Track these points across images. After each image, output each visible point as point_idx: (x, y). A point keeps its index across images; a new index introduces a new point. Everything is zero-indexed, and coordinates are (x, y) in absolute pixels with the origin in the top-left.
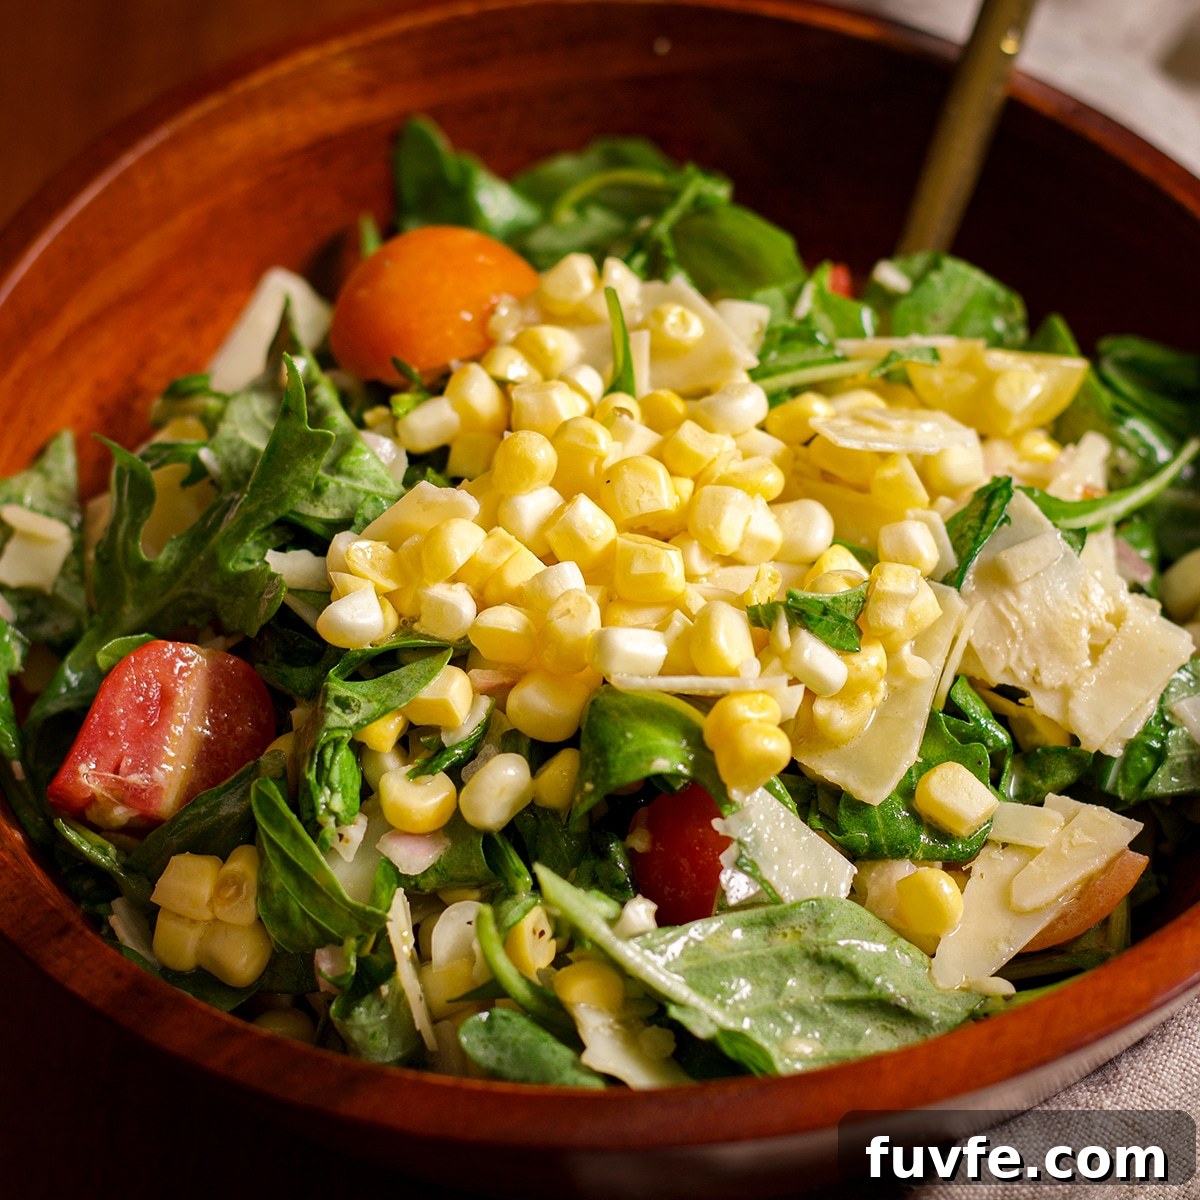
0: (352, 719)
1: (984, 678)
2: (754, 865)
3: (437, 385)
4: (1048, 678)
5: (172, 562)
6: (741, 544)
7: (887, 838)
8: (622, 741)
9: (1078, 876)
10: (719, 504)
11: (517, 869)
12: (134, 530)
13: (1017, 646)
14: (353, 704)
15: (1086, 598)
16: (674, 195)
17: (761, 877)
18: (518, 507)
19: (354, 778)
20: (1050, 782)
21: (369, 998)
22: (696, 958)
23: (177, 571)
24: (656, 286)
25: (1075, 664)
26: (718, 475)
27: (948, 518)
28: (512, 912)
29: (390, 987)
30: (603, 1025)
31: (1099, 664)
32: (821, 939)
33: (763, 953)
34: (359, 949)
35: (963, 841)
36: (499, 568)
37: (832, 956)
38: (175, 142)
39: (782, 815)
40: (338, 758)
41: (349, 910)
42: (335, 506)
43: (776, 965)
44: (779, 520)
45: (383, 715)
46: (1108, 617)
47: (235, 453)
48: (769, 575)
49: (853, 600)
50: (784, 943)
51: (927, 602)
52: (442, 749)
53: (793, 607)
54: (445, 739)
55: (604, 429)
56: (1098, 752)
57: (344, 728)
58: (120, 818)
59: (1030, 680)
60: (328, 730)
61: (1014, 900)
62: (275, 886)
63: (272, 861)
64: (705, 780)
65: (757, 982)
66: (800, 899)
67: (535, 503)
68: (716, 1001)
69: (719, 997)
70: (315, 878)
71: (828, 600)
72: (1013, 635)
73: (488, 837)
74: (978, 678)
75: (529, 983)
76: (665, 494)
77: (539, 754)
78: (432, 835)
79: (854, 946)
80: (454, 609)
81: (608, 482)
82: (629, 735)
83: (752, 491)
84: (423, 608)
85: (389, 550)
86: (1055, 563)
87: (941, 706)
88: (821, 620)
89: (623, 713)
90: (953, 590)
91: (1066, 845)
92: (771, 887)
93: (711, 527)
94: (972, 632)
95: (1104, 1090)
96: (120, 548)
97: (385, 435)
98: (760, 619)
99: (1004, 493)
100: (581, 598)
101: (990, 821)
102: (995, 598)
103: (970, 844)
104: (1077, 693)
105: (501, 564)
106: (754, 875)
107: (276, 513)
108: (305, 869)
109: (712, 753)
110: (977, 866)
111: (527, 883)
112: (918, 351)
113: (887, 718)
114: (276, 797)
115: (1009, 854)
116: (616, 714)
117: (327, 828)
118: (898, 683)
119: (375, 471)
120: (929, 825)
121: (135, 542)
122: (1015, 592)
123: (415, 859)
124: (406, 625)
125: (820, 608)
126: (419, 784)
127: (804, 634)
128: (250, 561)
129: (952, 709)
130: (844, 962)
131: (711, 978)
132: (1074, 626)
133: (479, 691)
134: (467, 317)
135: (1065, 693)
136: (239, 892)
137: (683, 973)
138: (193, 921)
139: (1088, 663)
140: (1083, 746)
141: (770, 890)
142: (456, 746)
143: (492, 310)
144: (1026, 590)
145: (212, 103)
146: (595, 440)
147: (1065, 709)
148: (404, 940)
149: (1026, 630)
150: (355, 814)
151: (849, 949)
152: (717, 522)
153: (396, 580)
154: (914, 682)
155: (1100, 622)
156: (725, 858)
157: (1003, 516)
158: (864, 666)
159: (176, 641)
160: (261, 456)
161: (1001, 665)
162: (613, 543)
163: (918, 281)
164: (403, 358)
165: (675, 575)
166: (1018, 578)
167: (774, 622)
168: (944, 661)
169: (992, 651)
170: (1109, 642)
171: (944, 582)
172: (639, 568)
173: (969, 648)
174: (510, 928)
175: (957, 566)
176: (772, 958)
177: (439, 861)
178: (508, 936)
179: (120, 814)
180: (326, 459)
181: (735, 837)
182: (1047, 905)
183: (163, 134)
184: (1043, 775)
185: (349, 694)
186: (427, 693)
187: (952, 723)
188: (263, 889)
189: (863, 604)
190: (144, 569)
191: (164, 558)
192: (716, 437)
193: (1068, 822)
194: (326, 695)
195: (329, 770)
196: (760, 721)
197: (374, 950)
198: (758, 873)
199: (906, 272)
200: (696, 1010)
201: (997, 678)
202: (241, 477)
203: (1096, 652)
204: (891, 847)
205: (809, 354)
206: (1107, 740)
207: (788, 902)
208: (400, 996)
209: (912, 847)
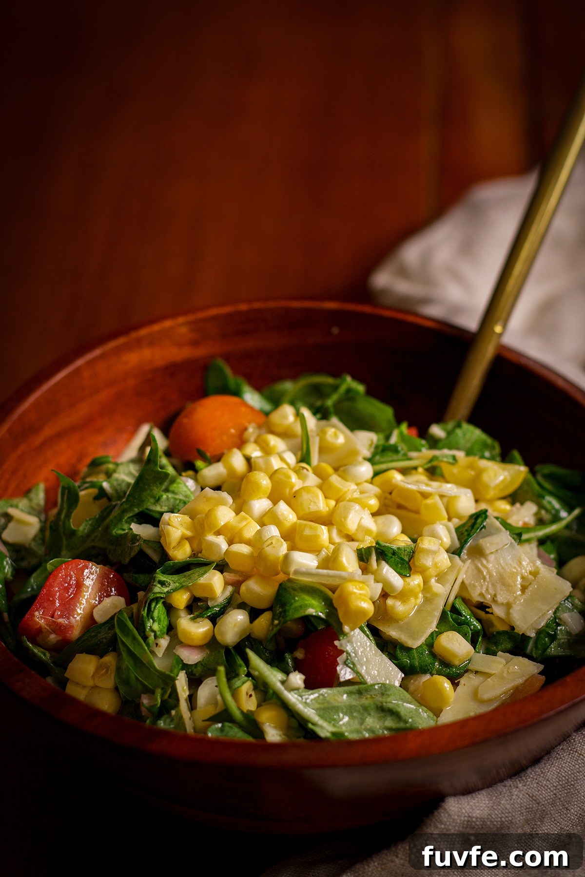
0: (166, 590)
1: (470, 598)
2: (354, 664)
3: (218, 459)
4: (500, 599)
5: (86, 531)
6: (357, 530)
7: (419, 663)
8: (293, 601)
9: (511, 686)
10: (347, 510)
11: (240, 664)
12: (68, 516)
13: (486, 583)
14: (167, 584)
15: (520, 563)
16: (336, 388)
17: (357, 671)
18: (252, 505)
19: (165, 618)
20: (500, 647)
21: (165, 716)
22: (323, 704)
23: (88, 535)
24: (324, 422)
25: (514, 593)
26: (348, 498)
27: (456, 526)
28: (237, 683)
29: (176, 712)
30: (277, 734)
31: (525, 593)
32: (384, 700)
33: (355, 704)
34: (162, 696)
35: (456, 667)
36: (240, 529)
37: (389, 707)
38: (102, 357)
39: (368, 644)
40: (157, 606)
41: (158, 674)
42: (165, 506)
43: (361, 710)
44: (375, 522)
45: (180, 588)
46: (531, 573)
47: (119, 485)
48: (369, 541)
49: (408, 550)
50: (366, 701)
51: (444, 559)
52: (208, 608)
53: (379, 549)
54: (210, 604)
55: (295, 474)
56: (523, 634)
57: (162, 593)
58: (53, 640)
59: (491, 599)
60: (154, 593)
61: (479, 695)
62: (124, 666)
63: (123, 652)
64: (332, 621)
65: (352, 717)
66: (375, 683)
67: (260, 505)
68: (332, 724)
69: (333, 722)
70: (142, 659)
71: (396, 549)
72: (484, 579)
73: (227, 650)
74: (467, 598)
75: (242, 712)
76: (322, 505)
77: (254, 614)
78: (200, 647)
79: (399, 704)
80: (218, 546)
81: (295, 497)
82: (297, 598)
83: (364, 506)
84: (203, 546)
85: (190, 519)
86: (506, 547)
87: (448, 608)
88: (392, 557)
89: (294, 590)
90: (457, 557)
91: (505, 672)
92: (361, 676)
93: (343, 520)
94: (465, 576)
95: (519, 781)
96: (61, 523)
97: (191, 478)
98: (363, 556)
99: (483, 516)
100: (278, 539)
101: (470, 660)
102: (477, 562)
103: (460, 669)
104: (514, 606)
105: (242, 526)
106: (354, 670)
107: (138, 509)
108: (138, 655)
109: (336, 610)
110: (463, 681)
111: (245, 670)
112: (446, 456)
113: (422, 610)
114: (126, 620)
115: (478, 676)
116: (291, 590)
117: (150, 638)
118: (428, 595)
119: (186, 491)
120: (440, 659)
121: (69, 521)
122: (486, 559)
123: (192, 657)
124: (194, 554)
125: (391, 551)
126: (196, 622)
127: (383, 563)
128: (124, 530)
129: (454, 610)
130: (394, 710)
131: (329, 713)
132: (513, 575)
133: (227, 583)
134: (233, 431)
135: (508, 606)
136: (107, 672)
137: (316, 710)
138: (84, 687)
139: (519, 593)
140: (516, 631)
141: (360, 677)
142: (215, 607)
143: (246, 429)
144: (492, 558)
145: (121, 340)
146: (290, 478)
147: (508, 613)
148: (184, 690)
149: (491, 576)
150: (164, 633)
151: (397, 705)
152: (346, 518)
153: (191, 531)
154: (436, 595)
155: (526, 574)
156: (340, 660)
157: (482, 526)
158: (412, 583)
159: (85, 560)
160: (132, 485)
161: (478, 592)
162: (295, 524)
163: (449, 433)
164: (202, 448)
165: (324, 537)
166: (488, 552)
167: (370, 557)
168: (451, 588)
169: (474, 586)
170: (530, 584)
171: (453, 553)
172: (307, 532)
173: (463, 583)
174: (235, 689)
175: (459, 546)
176: (360, 707)
177: (203, 659)
178: (235, 693)
179: (53, 637)
180: (163, 487)
181: (345, 650)
182: (495, 698)
183: (97, 352)
184: (496, 644)
185: (165, 579)
186: (203, 580)
187: (454, 617)
188: (119, 669)
189: (412, 554)
190: (73, 533)
191: (83, 529)
192: (348, 484)
193: (507, 663)
194: (154, 580)
195: (153, 612)
196: (360, 594)
197: (170, 697)
198: (355, 669)
199: (445, 430)
200: (322, 727)
201: (476, 597)
202: (121, 494)
203: (524, 589)
204: (421, 668)
205: (395, 457)
206: (528, 628)
207: (369, 684)
208: (181, 718)
209: (431, 668)
